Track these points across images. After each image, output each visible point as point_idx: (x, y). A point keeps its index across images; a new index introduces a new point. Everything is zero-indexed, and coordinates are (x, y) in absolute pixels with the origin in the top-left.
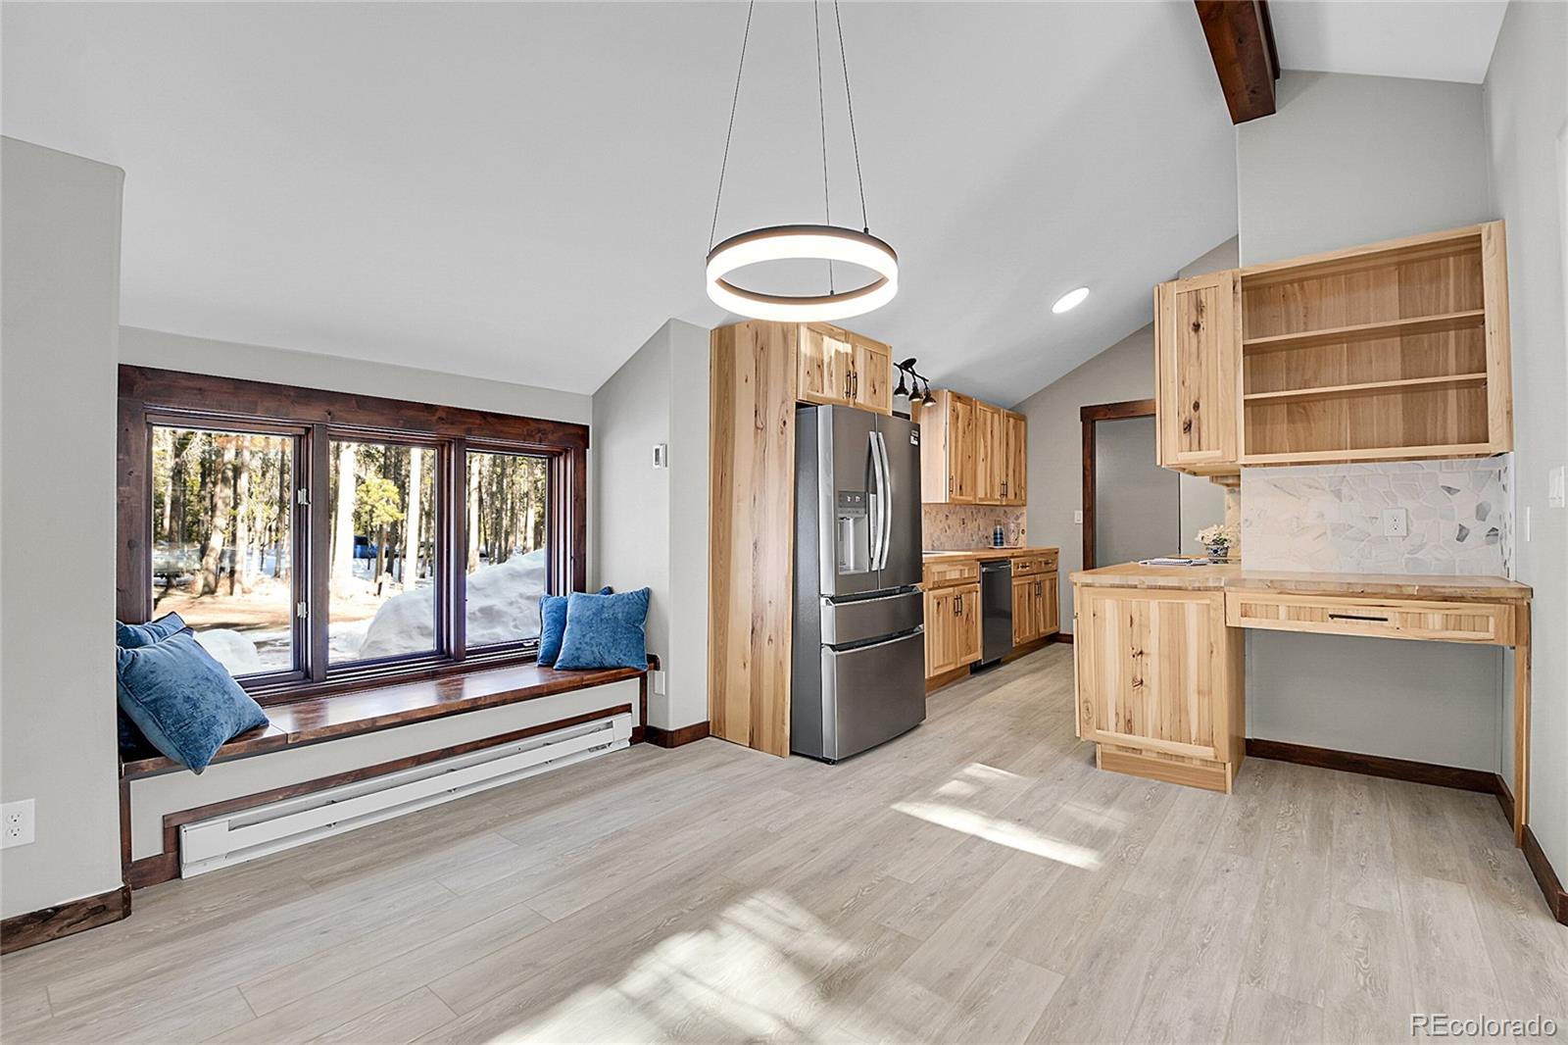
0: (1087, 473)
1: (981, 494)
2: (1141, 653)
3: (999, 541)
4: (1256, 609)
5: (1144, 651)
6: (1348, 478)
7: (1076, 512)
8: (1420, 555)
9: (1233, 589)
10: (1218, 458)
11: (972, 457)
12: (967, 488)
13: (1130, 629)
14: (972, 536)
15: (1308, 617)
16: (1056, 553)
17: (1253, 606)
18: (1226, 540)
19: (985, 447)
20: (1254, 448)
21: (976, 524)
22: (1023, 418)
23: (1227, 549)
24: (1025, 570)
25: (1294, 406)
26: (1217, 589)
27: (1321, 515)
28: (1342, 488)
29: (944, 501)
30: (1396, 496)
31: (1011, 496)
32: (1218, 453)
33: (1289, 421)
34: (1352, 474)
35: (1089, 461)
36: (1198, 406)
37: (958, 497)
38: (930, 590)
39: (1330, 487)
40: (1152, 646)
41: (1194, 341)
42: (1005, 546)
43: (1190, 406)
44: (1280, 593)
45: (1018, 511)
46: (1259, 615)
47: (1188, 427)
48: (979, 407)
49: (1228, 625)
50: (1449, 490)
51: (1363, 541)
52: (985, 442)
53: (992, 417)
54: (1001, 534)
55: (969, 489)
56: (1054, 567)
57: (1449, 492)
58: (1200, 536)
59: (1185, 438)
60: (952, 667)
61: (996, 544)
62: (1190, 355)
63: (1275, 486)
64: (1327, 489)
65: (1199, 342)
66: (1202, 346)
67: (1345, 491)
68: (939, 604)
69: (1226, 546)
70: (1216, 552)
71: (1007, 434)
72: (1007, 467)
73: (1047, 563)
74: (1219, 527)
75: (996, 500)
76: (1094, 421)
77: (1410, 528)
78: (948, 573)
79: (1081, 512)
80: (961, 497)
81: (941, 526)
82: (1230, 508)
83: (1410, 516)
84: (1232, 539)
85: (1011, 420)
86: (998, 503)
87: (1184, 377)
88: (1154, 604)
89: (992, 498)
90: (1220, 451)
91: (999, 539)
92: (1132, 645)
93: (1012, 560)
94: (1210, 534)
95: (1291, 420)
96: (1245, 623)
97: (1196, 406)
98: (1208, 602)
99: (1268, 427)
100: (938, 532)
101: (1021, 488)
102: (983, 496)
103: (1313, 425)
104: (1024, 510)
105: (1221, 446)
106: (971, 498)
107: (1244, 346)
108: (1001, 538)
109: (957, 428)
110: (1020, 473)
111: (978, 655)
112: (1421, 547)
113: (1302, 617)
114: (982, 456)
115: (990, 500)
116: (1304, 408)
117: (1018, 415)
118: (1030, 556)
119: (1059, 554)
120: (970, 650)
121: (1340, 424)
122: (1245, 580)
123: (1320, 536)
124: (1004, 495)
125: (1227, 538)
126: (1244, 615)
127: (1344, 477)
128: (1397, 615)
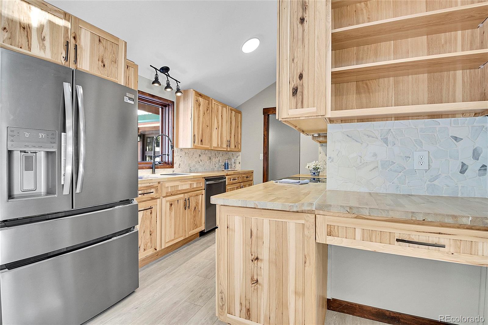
0: (265, 137)
1: (215, 144)
2: (257, 259)
3: (227, 167)
4: (338, 229)
5: (260, 257)
6: (392, 130)
7: (261, 154)
8: (436, 182)
9: (321, 212)
10: (313, 113)
11: (210, 126)
12: (206, 140)
13: (250, 239)
14: (215, 165)
15: (378, 239)
16: (253, 172)
17: (336, 228)
18: (318, 168)
19: (218, 122)
20: (336, 107)
21: (217, 159)
22: (240, 112)
23: (319, 172)
24: (234, 181)
25: (360, 83)
26: (311, 212)
27: (375, 155)
28: (388, 137)
29: (190, 148)
30: (421, 142)
31: (233, 146)
32: (313, 110)
33: (356, 93)
34: (394, 128)
35: (266, 132)
36: (302, 77)
37: (200, 145)
38: (164, 197)
39: (381, 137)
40: (265, 255)
41: (300, 31)
42: (229, 170)
43: (296, 77)
44: (356, 218)
45: (238, 154)
46: (340, 236)
47: (295, 91)
48: (214, 102)
49: (318, 241)
50: (456, 139)
51: (401, 172)
52: (218, 120)
53: (222, 109)
54: (228, 164)
55: (207, 141)
56: (251, 179)
57: (456, 140)
58: (308, 166)
59: (293, 100)
60: (182, 238)
61: (225, 168)
62: (298, 40)
63: (348, 136)
64: (380, 138)
65: (303, 31)
66: (305, 34)
67: (390, 139)
68: (171, 205)
69: (318, 171)
70: (314, 174)
71: (231, 118)
72: (231, 133)
73: (247, 177)
74: (316, 162)
75: (224, 148)
76: (269, 115)
77: (430, 164)
78: (179, 186)
79: (263, 154)
80: (202, 146)
81: (196, 160)
82: (321, 153)
83: (431, 156)
84: (321, 167)
85: (233, 112)
86: (225, 150)
87: (294, 56)
88: (266, 221)
89: (221, 147)
90: (315, 108)
91: (226, 166)
92: (251, 252)
93: (227, 177)
94: (312, 165)
95: (358, 92)
96: (331, 241)
97: (301, 77)
98: (303, 222)
99: (344, 97)
100: (194, 163)
101: (238, 145)
102: (216, 146)
103: (371, 94)
104: (240, 153)
105: (316, 104)
106: (208, 147)
107: (332, 33)
108: (228, 166)
109: (199, 110)
110: (238, 137)
111: (202, 228)
112: (437, 177)
113: (374, 239)
114: (216, 126)
115: (220, 148)
116: (367, 85)
117: (237, 111)
118: (238, 174)
119: (254, 173)
120: (196, 226)
121: (388, 94)
122: (330, 206)
123: (374, 169)
124: (229, 145)
125: (319, 167)
126: (330, 234)
127: (390, 129)
128: (452, 242)
